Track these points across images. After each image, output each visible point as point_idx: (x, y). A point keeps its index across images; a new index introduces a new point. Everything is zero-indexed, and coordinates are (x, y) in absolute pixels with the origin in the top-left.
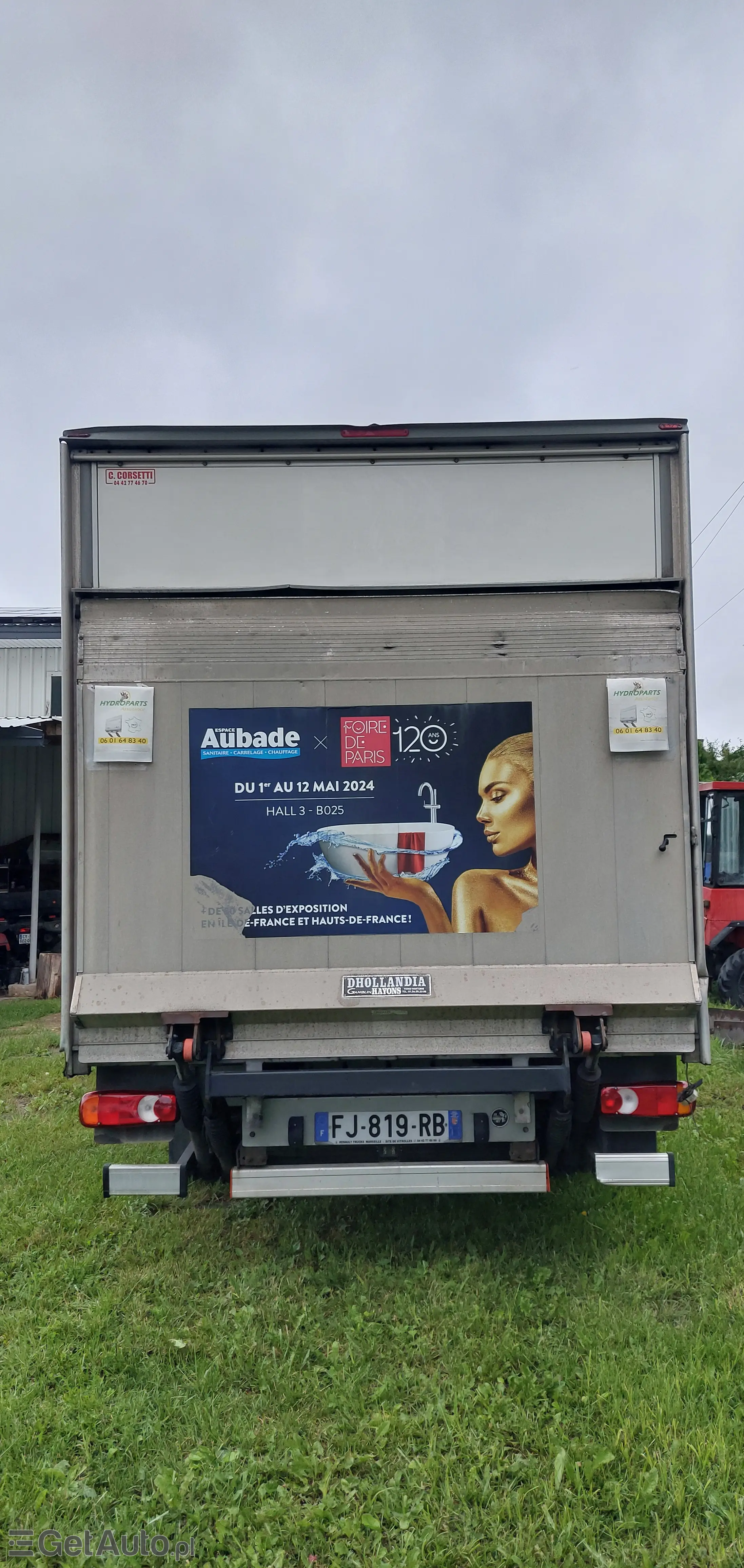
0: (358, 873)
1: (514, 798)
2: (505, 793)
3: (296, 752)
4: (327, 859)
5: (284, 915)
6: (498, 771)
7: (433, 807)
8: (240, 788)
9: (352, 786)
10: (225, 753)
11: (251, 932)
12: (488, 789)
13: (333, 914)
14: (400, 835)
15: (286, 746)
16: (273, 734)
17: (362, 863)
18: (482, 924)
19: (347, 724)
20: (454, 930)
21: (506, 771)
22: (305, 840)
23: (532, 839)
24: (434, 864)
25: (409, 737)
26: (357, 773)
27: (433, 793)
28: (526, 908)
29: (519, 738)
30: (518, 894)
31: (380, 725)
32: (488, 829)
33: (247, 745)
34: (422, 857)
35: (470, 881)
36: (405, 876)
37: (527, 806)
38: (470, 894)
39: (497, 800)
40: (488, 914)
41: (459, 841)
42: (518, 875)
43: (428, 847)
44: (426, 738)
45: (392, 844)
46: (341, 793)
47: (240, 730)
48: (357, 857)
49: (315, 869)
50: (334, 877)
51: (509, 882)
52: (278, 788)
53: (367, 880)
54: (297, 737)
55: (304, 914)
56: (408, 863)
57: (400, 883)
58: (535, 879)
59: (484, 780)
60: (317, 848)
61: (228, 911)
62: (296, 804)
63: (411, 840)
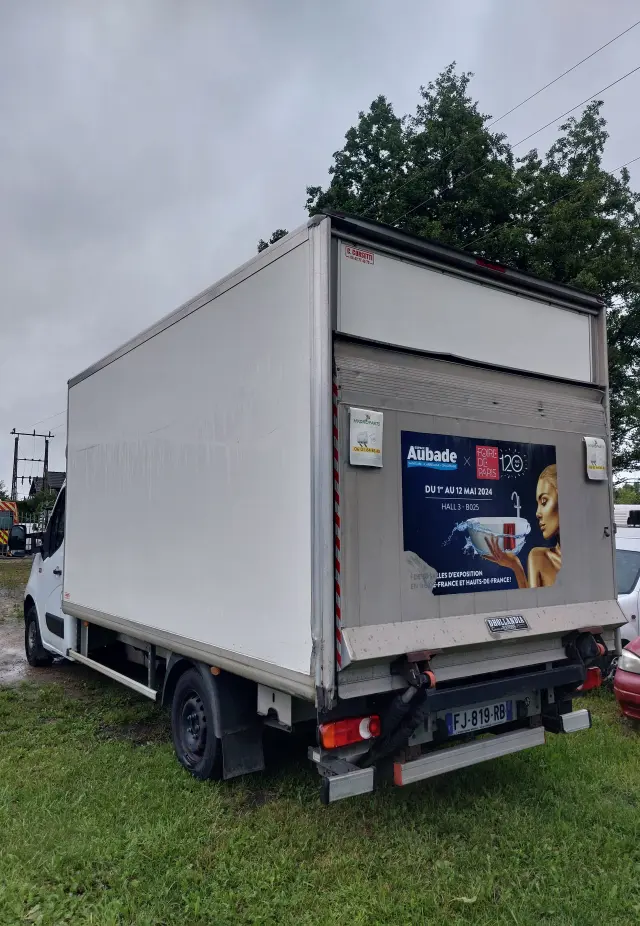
0: (486, 550)
1: (550, 504)
2: (547, 500)
3: (455, 467)
4: (472, 540)
5: (452, 579)
6: (543, 487)
7: (518, 507)
8: (429, 489)
9: (483, 491)
10: (420, 464)
11: (438, 591)
12: (540, 497)
13: (476, 578)
14: (505, 525)
15: (450, 462)
16: (444, 453)
17: (489, 545)
18: (541, 582)
19: (479, 450)
20: (529, 586)
21: (547, 486)
22: (461, 527)
23: (558, 529)
24: (520, 543)
25: (507, 460)
26: (484, 483)
27: (518, 498)
28: (557, 571)
29: (551, 467)
30: (554, 563)
31: (492, 452)
32: (541, 522)
33: (431, 459)
34: (514, 539)
35: (535, 554)
36: (507, 552)
37: (555, 509)
38: (535, 563)
39: (544, 504)
40: (543, 574)
41: (529, 529)
42: (553, 551)
43: (517, 533)
44: (514, 463)
45: (500, 532)
46: (477, 496)
47: (427, 449)
48: (486, 539)
49: (466, 547)
50: (476, 552)
51: (551, 555)
52: (447, 491)
53: (491, 555)
54: (456, 457)
55: (462, 578)
56: (509, 544)
57: (505, 556)
58: (560, 553)
59: (538, 493)
60: (467, 533)
61: (425, 577)
62: (456, 502)
63: (510, 528)
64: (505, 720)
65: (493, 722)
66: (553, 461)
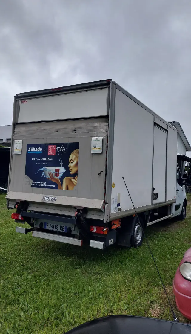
0: (49, 176)
1: (75, 163)
2: (73, 161)
3: (41, 152)
4: (44, 173)
5: (37, 183)
6: (72, 157)
7: (61, 164)
8: (33, 159)
9: (49, 159)
10: (31, 152)
11: (32, 186)
12: (71, 160)
13: (44, 184)
14: (56, 169)
15: (40, 151)
16: (38, 149)
17: (49, 174)
18: (67, 188)
19: (49, 147)
20: (62, 189)
21: (74, 157)
22: (41, 169)
23: (77, 171)
24: (61, 175)
25: (59, 149)
26: (50, 156)
27: (62, 161)
28: (75, 185)
29: (77, 150)
30: (74, 183)
31: (54, 147)
32: (70, 169)
33: (34, 151)
34: (59, 174)
35: (66, 179)
36: (56, 177)
37: (77, 164)
38: (66, 182)
39: (72, 163)
40: (68, 186)
41: (65, 171)
42: (74, 178)
43: (60, 172)
44: (61, 150)
45: (54, 171)
46: (47, 160)
47: (34, 148)
48: (49, 173)
49: (42, 175)
50: (45, 177)
51: (73, 180)
52: (38, 159)
53: (50, 178)
54: (42, 149)
55: (40, 184)
56: (56, 175)
57: (55, 179)
58: (77, 180)
59: (70, 159)
60: (43, 171)
61: (29, 182)
62: (40, 162)
63: (57, 170)
64: (64, 231)
65: (59, 230)
66: (78, 148)
